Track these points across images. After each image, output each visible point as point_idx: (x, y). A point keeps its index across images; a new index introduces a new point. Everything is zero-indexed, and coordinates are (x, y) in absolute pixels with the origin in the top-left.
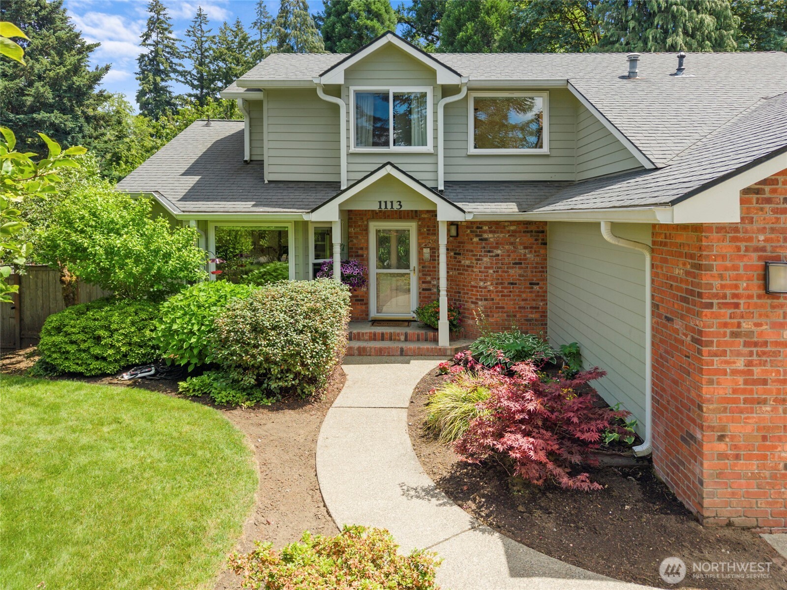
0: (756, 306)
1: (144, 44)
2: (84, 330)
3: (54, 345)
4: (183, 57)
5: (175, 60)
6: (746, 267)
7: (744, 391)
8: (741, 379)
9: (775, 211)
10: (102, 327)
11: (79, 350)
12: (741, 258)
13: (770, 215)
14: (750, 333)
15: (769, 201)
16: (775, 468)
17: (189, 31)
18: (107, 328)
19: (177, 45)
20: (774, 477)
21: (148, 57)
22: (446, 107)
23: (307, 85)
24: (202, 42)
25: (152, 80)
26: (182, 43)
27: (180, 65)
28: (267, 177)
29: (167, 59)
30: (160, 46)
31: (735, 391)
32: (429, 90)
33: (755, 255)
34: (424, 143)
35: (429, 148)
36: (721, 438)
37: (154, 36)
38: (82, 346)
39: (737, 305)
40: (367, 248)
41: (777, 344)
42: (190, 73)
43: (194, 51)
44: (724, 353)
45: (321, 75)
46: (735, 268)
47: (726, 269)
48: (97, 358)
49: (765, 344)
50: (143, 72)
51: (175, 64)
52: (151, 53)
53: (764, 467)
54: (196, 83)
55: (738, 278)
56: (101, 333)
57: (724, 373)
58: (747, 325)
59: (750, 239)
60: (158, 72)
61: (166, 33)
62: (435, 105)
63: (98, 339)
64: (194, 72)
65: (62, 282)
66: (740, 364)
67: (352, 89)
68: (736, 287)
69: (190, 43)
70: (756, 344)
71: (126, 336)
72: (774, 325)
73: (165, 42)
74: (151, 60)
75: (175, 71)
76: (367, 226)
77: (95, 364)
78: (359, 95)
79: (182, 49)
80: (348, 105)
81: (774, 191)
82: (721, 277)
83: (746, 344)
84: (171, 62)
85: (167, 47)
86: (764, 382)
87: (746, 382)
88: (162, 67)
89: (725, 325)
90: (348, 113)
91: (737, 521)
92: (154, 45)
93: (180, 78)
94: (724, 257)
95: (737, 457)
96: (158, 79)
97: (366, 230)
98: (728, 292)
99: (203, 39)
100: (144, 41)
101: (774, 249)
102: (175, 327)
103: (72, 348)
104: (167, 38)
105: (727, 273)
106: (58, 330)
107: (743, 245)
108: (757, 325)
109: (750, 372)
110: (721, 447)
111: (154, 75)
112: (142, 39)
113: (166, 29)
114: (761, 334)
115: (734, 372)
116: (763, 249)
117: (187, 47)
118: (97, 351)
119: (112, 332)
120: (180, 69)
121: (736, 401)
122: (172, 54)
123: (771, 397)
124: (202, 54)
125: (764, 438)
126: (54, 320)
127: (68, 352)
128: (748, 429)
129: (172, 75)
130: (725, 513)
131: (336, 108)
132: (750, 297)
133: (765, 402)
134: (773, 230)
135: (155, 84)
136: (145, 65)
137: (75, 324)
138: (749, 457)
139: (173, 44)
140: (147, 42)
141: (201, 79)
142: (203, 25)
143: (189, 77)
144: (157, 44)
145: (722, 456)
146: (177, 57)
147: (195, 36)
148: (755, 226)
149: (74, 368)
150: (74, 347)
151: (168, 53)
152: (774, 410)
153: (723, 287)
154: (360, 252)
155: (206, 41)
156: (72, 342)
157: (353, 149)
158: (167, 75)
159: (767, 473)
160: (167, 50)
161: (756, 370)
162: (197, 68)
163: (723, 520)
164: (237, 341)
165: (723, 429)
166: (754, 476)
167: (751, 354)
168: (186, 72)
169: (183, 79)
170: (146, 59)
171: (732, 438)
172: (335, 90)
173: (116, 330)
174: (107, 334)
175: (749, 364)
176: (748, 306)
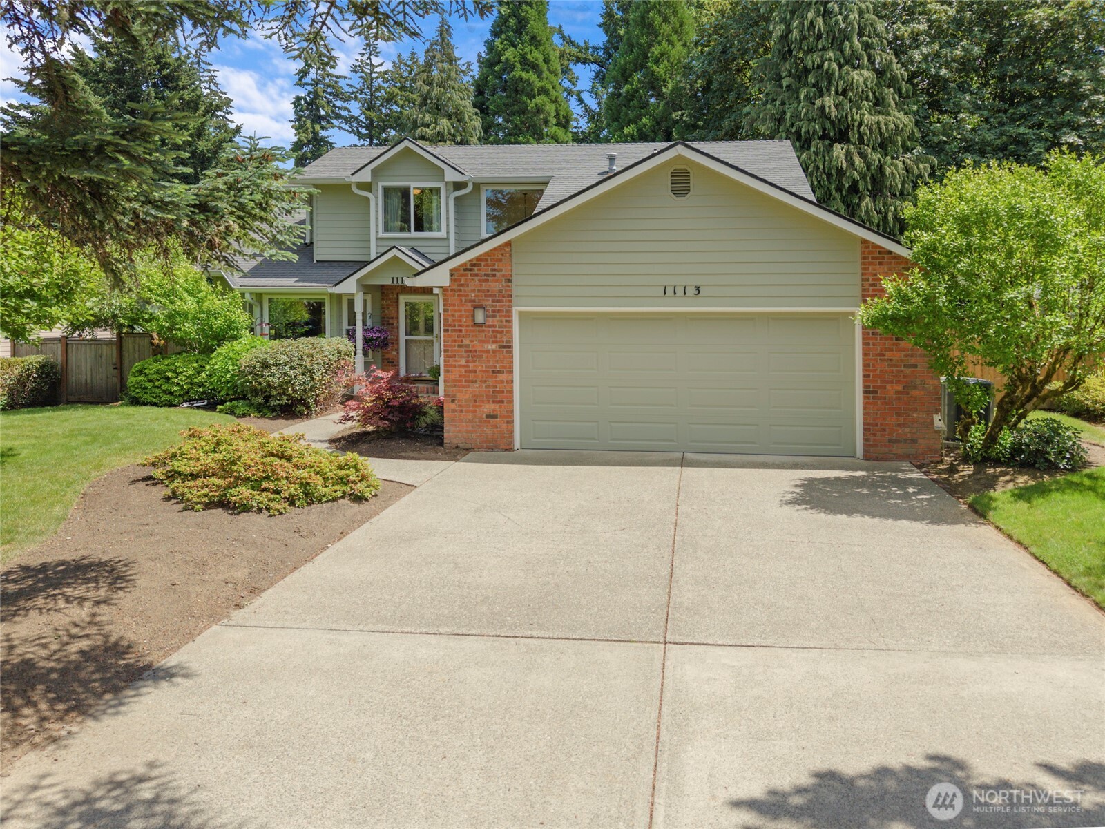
0: (471, 331)
1: (300, 83)
2: (157, 372)
3: (138, 383)
4: (350, 99)
5: (339, 103)
6: (465, 311)
7: (465, 376)
8: (463, 370)
9: (480, 281)
10: (171, 370)
11: (155, 387)
12: (463, 305)
13: (477, 282)
14: (467, 346)
15: (477, 275)
16: (481, 417)
17: (356, 66)
18: (174, 371)
19: (342, 83)
20: (480, 422)
21: (305, 100)
22: (456, 199)
23: (342, 182)
24: (372, 79)
25: (310, 129)
26: (347, 81)
27: (345, 109)
28: (316, 258)
29: (329, 102)
30: (321, 86)
31: (460, 376)
32: (442, 186)
33: (470, 304)
34: (439, 230)
35: (443, 234)
36: (453, 401)
37: (313, 73)
38: (157, 384)
39: (461, 331)
40: (397, 318)
41: (481, 351)
42: (356, 118)
43: (361, 92)
44: (455, 356)
45: (352, 175)
46: (460, 311)
47: (455, 311)
48: (165, 392)
49: (475, 351)
50: (299, 119)
51: (339, 108)
52: (308, 95)
53: (475, 417)
54: (364, 131)
55: (461, 316)
56: (170, 374)
57: (455, 366)
58: (466, 342)
59: (467, 296)
60: (317, 119)
61: (328, 69)
62: (447, 197)
63: (168, 379)
64: (362, 118)
65: (152, 344)
66: (463, 362)
67: (380, 184)
68: (460, 321)
69: (357, 81)
70: (471, 351)
71: (188, 377)
72: (481, 341)
73: (327, 80)
74: (308, 104)
75: (338, 116)
76: (398, 299)
77: (165, 397)
78: (387, 191)
79: (347, 89)
80: (377, 198)
81: (479, 270)
82: (453, 316)
83: (466, 351)
84: (334, 106)
85: (328, 86)
86: (475, 372)
87: (466, 371)
88: (323, 113)
89: (455, 341)
90: (377, 204)
91: (461, 445)
92: (312, 85)
93: (343, 126)
94: (454, 305)
95: (461, 411)
96: (317, 127)
97: (397, 302)
98: (457, 324)
99: (374, 75)
100: (300, 79)
101: (479, 301)
102: (216, 367)
103: (149, 385)
104: (329, 75)
105: (457, 314)
106: (140, 372)
107: (463, 299)
108: (471, 341)
109: (468, 366)
110: (453, 406)
111: (313, 122)
112: (297, 77)
113: (327, 64)
114: (473, 346)
115: (460, 366)
116: (474, 301)
117: (351, 86)
118: (165, 387)
119: (178, 374)
120: (345, 113)
121: (460, 381)
122: (336, 96)
123: (478, 379)
124: (371, 95)
125: (475, 401)
126: (137, 366)
127: (146, 388)
128: (467, 397)
129: (335, 122)
130: (455, 441)
131: (368, 199)
132: (467, 326)
133: (475, 382)
134: (479, 291)
135: (315, 133)
136: (301, 110)
137: (153, 367)
138: (467, 411)
139: (336, 82)
140: (304, 81)
141: (370, 126)
142: (372, 57)
143: (355, 125)
144: (316, 83)
145: (454, 411)
146: (341, 99)
147: (363, 72)
148: (470, 288)
149: (151, 399)
150: (151, 384)
151: (330, 94)
152: (480, 386)
153: (454, 321)
154: (391, 321)
155: (377, 78)
156: (150, 381)
157: (381, 234)
158: (328, 122)
159: (477, 420)
160: (329, 90)
161: (471, 365)
162: (363, 113)
163: (454, 445)
164: (251, 373)
165: (454, 396)
166: (470, 422)
167: (468, 356)
168: (352, 117)
169: (347, 127)
170: (303, 102)
171: (459, 401)
172: (367, 187)
173: (181, 373)
174: (174, 375)
175: (467, 362)
176: (467, 331)
